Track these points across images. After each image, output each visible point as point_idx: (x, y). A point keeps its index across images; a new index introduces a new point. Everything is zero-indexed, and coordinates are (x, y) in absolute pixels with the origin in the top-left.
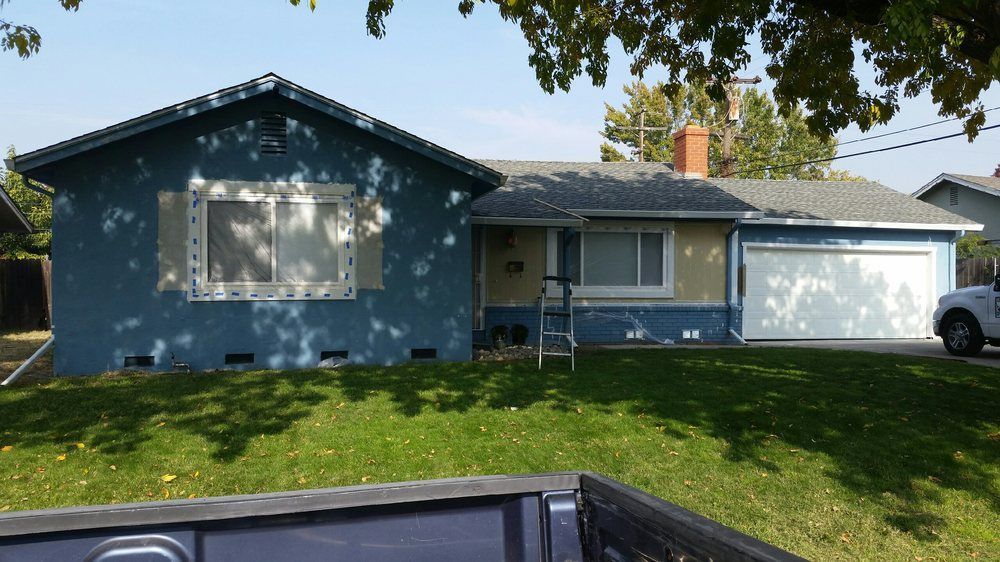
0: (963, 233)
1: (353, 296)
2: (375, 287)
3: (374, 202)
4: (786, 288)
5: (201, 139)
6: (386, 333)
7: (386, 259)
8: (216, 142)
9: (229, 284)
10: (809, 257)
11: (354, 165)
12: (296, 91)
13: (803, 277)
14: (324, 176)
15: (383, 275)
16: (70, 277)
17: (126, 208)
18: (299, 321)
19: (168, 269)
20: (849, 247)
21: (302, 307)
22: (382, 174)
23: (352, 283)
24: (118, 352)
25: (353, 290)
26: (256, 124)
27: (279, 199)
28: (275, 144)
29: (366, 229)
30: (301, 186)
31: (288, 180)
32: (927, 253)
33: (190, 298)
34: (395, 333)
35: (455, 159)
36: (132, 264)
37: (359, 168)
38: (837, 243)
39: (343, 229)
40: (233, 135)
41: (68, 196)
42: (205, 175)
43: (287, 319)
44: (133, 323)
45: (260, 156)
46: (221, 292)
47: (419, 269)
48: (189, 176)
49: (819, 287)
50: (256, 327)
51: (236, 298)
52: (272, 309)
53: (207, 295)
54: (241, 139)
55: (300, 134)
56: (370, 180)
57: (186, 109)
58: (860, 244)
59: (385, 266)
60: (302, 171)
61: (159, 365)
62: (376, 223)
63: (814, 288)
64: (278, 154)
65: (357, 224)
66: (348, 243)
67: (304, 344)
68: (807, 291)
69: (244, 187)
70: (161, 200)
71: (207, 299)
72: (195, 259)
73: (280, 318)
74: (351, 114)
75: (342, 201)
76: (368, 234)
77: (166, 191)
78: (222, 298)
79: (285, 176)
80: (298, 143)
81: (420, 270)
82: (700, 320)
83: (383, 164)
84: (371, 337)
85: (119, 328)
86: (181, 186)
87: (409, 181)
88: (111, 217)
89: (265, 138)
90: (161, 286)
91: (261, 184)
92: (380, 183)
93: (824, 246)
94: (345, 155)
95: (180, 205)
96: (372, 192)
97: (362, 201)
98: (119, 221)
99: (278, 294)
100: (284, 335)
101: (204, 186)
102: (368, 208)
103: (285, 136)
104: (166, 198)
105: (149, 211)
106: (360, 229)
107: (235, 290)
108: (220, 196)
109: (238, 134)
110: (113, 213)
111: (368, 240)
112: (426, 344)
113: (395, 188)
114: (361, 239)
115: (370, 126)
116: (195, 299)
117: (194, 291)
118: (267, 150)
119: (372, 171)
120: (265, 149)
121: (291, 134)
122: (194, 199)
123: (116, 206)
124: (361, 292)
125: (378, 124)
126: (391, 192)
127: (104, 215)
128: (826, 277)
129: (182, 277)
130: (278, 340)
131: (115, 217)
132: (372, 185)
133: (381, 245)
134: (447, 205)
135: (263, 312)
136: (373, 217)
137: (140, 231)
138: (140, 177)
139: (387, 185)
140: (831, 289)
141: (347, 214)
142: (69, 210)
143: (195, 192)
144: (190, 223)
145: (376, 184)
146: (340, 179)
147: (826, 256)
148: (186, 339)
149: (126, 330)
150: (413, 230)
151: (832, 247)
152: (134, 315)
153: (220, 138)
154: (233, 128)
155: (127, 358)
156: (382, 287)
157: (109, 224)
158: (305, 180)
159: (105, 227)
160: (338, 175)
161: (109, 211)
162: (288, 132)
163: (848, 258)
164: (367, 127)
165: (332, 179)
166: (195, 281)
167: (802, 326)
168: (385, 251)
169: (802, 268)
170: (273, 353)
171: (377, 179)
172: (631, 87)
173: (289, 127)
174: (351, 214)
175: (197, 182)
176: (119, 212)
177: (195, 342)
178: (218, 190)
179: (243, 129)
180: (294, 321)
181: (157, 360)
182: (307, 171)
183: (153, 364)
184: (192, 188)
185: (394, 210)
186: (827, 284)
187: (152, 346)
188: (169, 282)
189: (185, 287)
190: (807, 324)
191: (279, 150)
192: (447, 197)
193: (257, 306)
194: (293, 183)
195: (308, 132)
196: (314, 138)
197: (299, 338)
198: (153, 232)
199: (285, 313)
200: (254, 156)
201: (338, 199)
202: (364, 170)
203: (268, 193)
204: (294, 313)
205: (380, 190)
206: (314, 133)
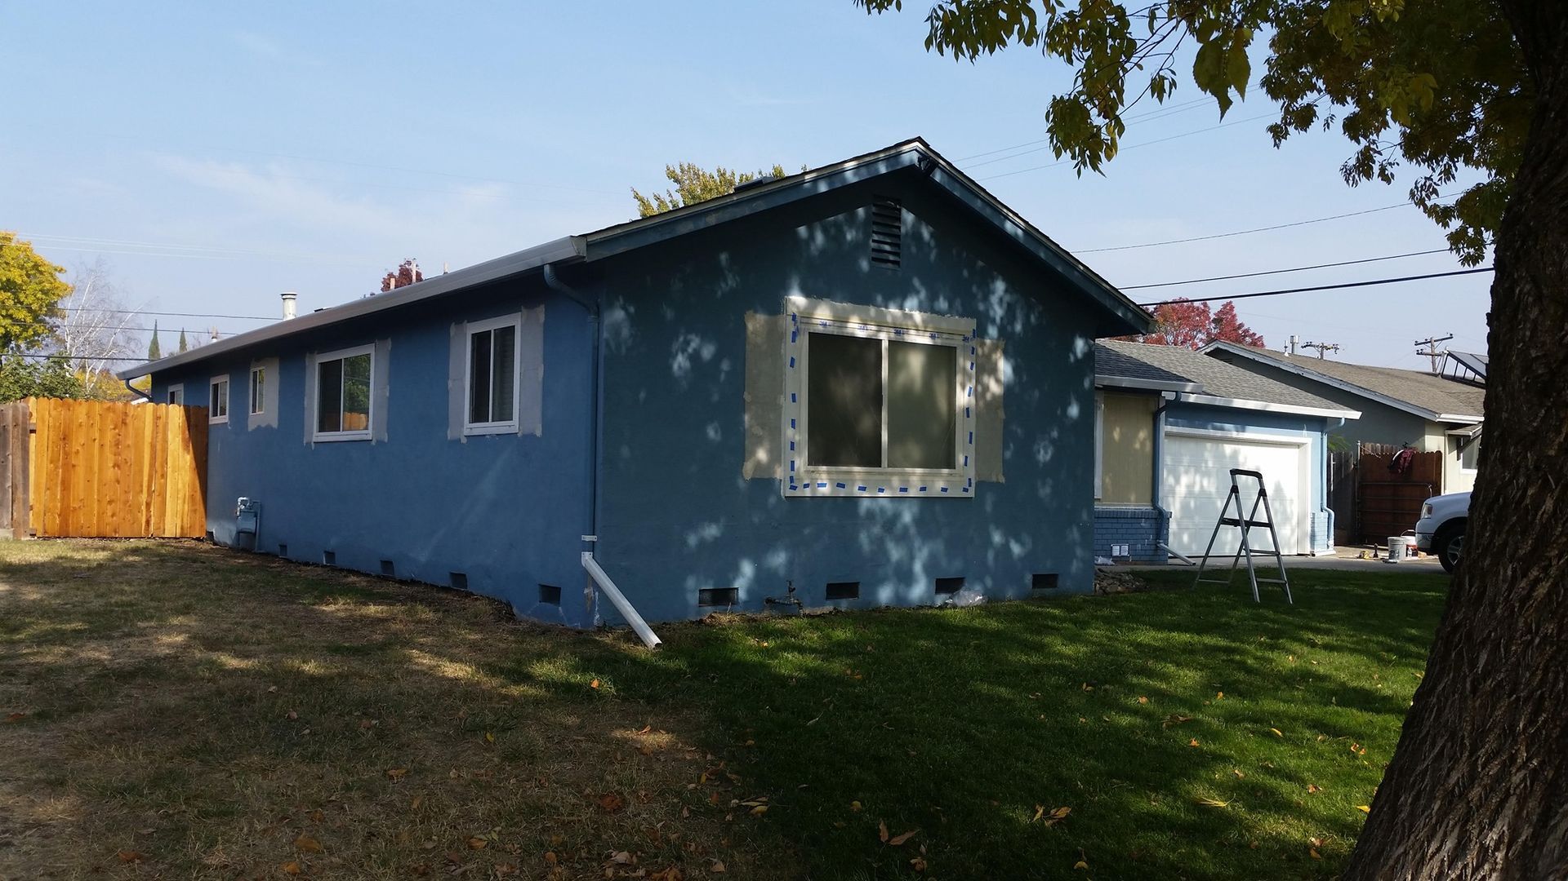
0: (1343, 421)
1: (971, 493)
2: (994, 479)
3: (994, 348)
4: (1171, 486)
5: (802, 231)
6: (1006, 547)
7: (1008, 436)
8: (820, 238)
9: (833, 468)
10: (1191, 446)
11: (974, 289)
12: (943, 170)
13: (1187, 472)
14: (943, 304)
15: (1004, 461)
16: (625, 451)
17: (705, 337)
18: (913, 531)
19: (758, 442)
20: (1234, 434)
21: (915, 509)
22: (1005, 305)
23: (971, 472)
24: (691, 582)
25: (973, 482)
26: (867, 213)
27: (893, 336)
28: (887, 248)
29: (986, 388)
30: (918, 316)
31: (901, 308)
32: (1298, 445)
33: (786, 492)
34: (1016, 549)
35: (1106, 292)
36: (711, 433)
37: (980, 296)
38: (1222, 429)
39: (963, 388)
40: (838, 227)
41: (624, 308)
42: (807, 292)
43: (899, 526)
44: (712, 531)
45: (871, 267)
46: (823, 483)
47: (1042, 452)
48: (785, 289)
49: (1202, 486)
50: (863, 538)
51: (842, 493)
52: (882, 510)
53: (806, 486)
54: (849, 237)
55: (916, 236)
56: (991, 313)
57: (815, 181)
58: (1244, 431)
59: (1005, 447)
60: (917, 292)
61: (745, 602)
62: (998, 381)
63: (1197, 489)
64: (890, 265)
65: (978, 381)
66: (968, 409)
67: (918, 567)
68: (1190, 493)
69: (853, 312)
70: (750, 326)
71: (808, 492)
72: (793, 426)
73: (890, 523)
74: (1000, 213)
75: (962, 343)
76: (988, 396)
77: (756, 312)
78: (825, 491)
79: (899, 300)
80: (914, 249)
81: (1044, 455)
82: (1130, 531)
83: (1006, 291)
84: (990, 555)
85: (692, 540)
86: (775, 306)
87: (1033, 319)
88: (684, 351)
89: (876, 237)
90: (748, 469)
91: (872, 311)
92: (1002, 319)
93: (1211, 432)
94: (965, 273)
95: (774, 336)
96: (993, 331)
97: (983, 344)
98: (695, 358)
99: (891, 488)
100: (895, 553)
101: (806, 308)
102: (988, 357)
103: (898, 237)
104: (756, 323)
105: (733, 342)
106: (980, 388)
107: (841, 479)
108: (825, 325)
109: (846, 228)
110: (687, 343)
111: (988, 405)
112: (1047, 567)
113: (1018, 327)
114: (981, 403)
115: (1020, 232)
116: (790, 493)
117: (792, 479)
118: (878, 258)
119: (994, 299)
120: (875, 255)
121: (907, 234)
122: (793, 329)
123: (689, 332)
124: (981, 486)
125: (1031, 232)
126: (1013, 333)
127: (675, 346)
128: (1206, 474)
129: (775, 456)
130: (888, 560)
131: (690, 350)
132: (993, 321)
133: (1002, 414)
134: (1072, 359)
135: (871, 515)
136: (993, 371)
137: (723, 377)
138: (723, 285)
139: (1008, 324)
140: (1213, 490)
141: (968, 365)
142: (625, 332)
143: (794, 317)
144: (788, 369)
145: (998, 320)
146: (960, 309)
147: (1209, 445)
148: (779, 559)
149: (702, 543)
150: (1037, 394)
151: (1219, 434)
152: (714, 520)
153: (825, 231)
154: (841, 217)
155: (701, 591)
156: (1002, 480)
157: (680, 362)
158: (921, 309)
159: (675, 367)
160: (958, 303)
161: (681, 339)
162: (903, 230)
163: (1228, 449)
164: (1016, 234)
165: (951, 310)
166: (793, 462)
167: (1185, 538)
168: (1006, 424)
169: (1186, 460)
170: (881, 581)
171: (998, 312)
172: (678, 171)
173: (905, 224)
174: (972, 364)
175: (797, 300)
176: (695, 342)
177: (790, 563)
178: (823, 315)
179: (852, 220)
180: (906, 528)
181: (742, 595)
182: (923, 294)
183: (735, 603)
184: (792, 309)
185: (1016, 360)
186: (1209, 482)
187: (736, 570)
188: (758, 464)
189: (780, 473)
190: (1190, 537)
191: (891, 258)
192: (1070, 347)
193: (865, 505)
194: (907, 311)
195: (926, 233)
196: (933, 243)
197: (912, 558)
198: (738, 377)
199: (897, 516)
200: (864, 265)
201: (957, 342)
202: (986, 299)
203: (881, 326)
204: (907, 517)
205: (1002, 330)
206: (932, 235)
